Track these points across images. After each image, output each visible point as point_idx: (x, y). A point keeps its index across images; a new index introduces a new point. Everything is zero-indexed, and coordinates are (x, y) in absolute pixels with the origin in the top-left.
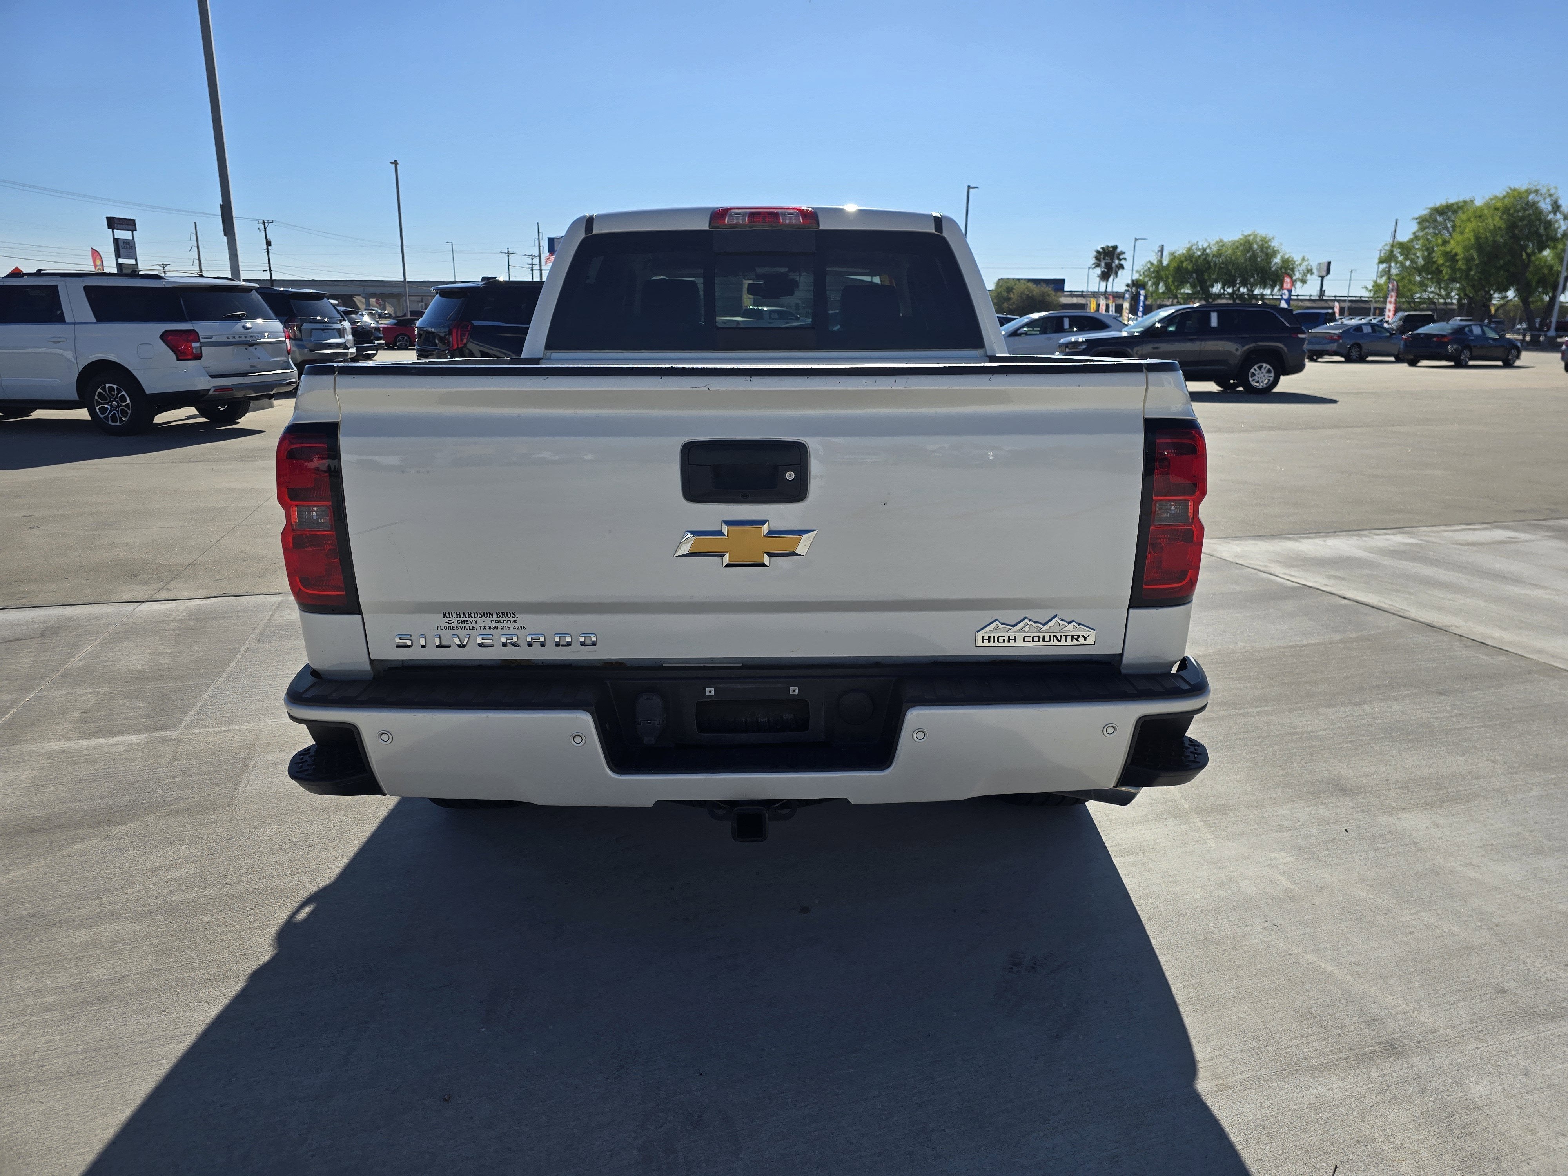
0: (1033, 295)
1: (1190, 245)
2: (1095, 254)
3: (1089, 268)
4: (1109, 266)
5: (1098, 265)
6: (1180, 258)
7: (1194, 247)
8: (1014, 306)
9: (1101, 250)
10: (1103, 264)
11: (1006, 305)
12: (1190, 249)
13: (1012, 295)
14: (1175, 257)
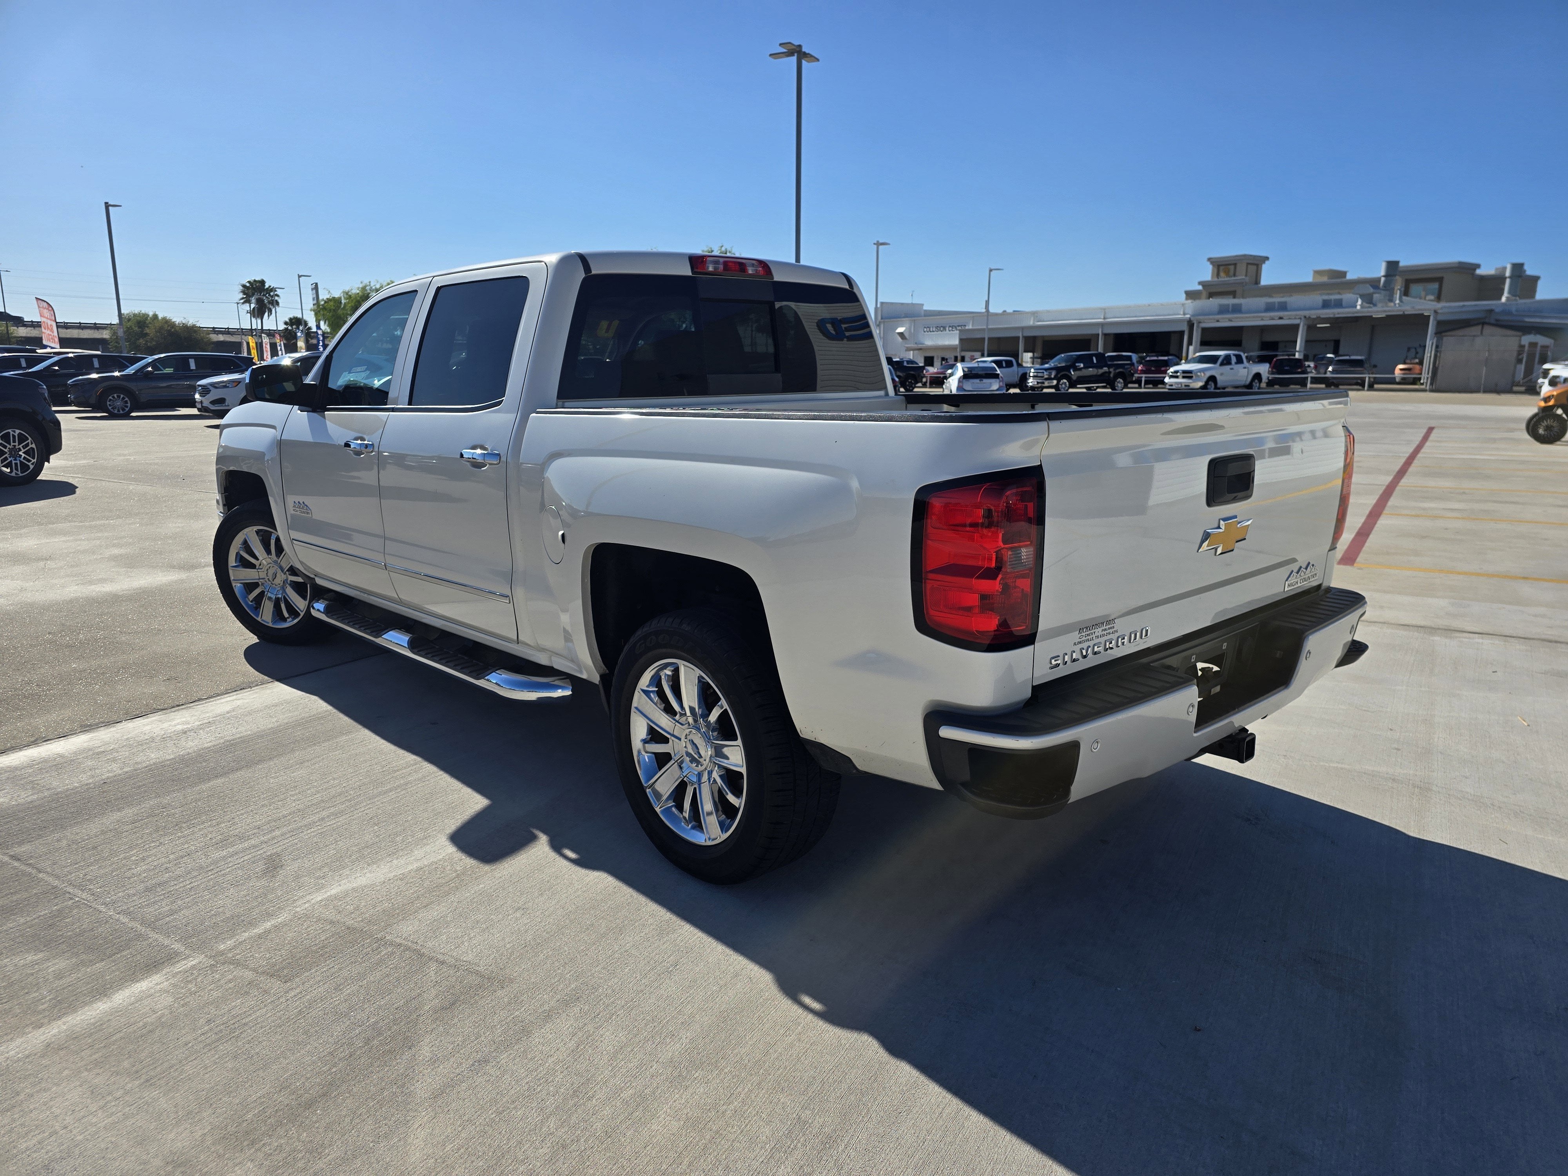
0: (175, 330)
1: (363, 285)
2: (242, 288)
3: (238, 303)
4: (259, 302)
5: (247, 301)
6: (356, 298)
7: (368, 288)
8: (154, 343)
9: (248, 285)
10: (253, 300)
11: (142, 341)
12: (364, 288)
13: (147, 331)
14: (350, 296)
